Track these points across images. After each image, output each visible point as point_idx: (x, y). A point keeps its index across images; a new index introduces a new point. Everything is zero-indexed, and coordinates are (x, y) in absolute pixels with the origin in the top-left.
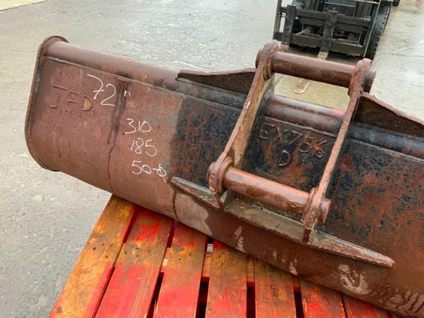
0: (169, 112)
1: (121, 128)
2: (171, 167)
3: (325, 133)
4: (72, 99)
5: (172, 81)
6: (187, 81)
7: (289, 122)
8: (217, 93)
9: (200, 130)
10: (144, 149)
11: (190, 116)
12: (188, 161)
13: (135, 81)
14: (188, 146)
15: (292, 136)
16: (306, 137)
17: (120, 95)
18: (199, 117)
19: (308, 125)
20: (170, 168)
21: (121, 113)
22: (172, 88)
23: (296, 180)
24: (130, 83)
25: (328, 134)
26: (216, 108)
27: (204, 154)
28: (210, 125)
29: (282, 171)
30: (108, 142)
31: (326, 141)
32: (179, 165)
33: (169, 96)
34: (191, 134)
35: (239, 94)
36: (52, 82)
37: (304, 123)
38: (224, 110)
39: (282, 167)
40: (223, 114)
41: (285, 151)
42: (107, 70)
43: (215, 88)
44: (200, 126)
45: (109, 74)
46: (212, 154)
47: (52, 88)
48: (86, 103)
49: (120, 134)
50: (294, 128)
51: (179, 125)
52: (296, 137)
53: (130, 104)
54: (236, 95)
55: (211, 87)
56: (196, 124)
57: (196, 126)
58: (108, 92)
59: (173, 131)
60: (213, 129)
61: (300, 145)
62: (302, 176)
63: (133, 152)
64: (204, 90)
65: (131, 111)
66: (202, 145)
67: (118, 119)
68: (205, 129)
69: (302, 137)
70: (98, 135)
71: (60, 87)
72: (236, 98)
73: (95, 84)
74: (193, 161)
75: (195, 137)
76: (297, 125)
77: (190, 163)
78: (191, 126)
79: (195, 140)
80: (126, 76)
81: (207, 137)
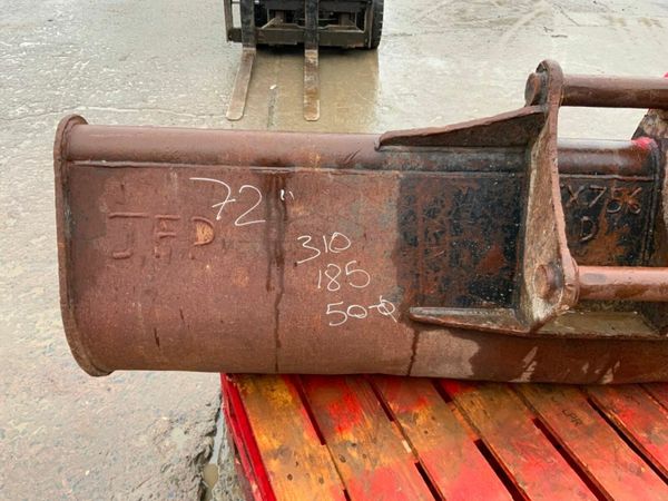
0: (379, 208)
1: (287, 256)
2: (403, 293)
3: (636, 177)
4: (164, 230)
5: (370, 153)
6: (399, 148)
7: (584, 173)
8: (456, 157)
9: (442, 222)
10: (344, 280)
11: (419, 204)
12: (432, 275)
13: (297, 169)
14: (426, 252)
15: (592, 194)
16: (613, 189)
17: (272, 201)
18: (436, 201)
19: (612, 172)
20: (400, 297)
21: (281, 232)
22: (375, 166)
23: (610, 254)
24: (289, 175)
25: (641, 178)
26: (463, 180)
27: (458, 256)
28: (458, 210)
29: (586, 247)
30: (268, 287)
31: (640, 189)
32: (417, 287)
33: (371, 180)
34: (426, 232)
35: (496, 150)
36: (104, 209)
37: (606, 170)
38: (476, 180)
39: (586, 242)
40: (476, 187)
41: (586, 218)
42: (233, 162)
43: (452, 149)
44: (440, 216)
45: (238, 168)
46: (472, 254)
47: (107, 221)
48: (199, 231)
49: (288, 267)
50: (593, 181)
51: (402, 224)
52: (598, 193)
53: (297, 210)
54: (490, 153)
55: (445, 149)
56: (432, 214)
57: (434, 217)
58: (244, 202)
59: (394, 235)
60: (463, 215)
61: (606, 203)
62: (617, 245)
63: (324, 290)
64: (434, 157)
65: (301, 222)
66: (451, 244)
67: (278, 243)
68: (451, 217)
69: (607, 191)
70: (242, 281)
71: (127, 214)
72: (492, 157)
73: (215, 193)
74: (440, 274)
75: (435, 234)
76: (596, 177)
77: (436, 279)
78: (424, 219)
79: (437, 238)
80: (277, 163)
81: (457, 229)
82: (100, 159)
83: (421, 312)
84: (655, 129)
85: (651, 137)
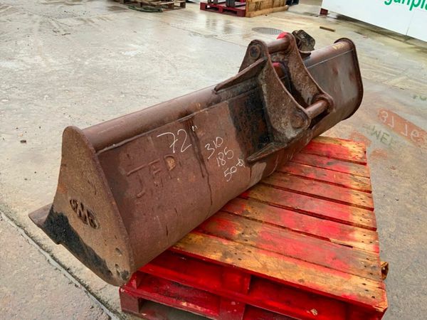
0: (225, 120)
1: (204, 158)
2: (243, 153)
4: (154, 170)
5: (215, 97)
6: (222, 90)
9: (245, 117)
10: (226, 158)
11: (236, 112)
13: (195, 113)
14: (244, 132)
17: (191, 134)
18: (240, 109)
20: (243, 155)
21: (199, 146)
22: (218, 101)
24: (193, 117)
26: (244, 97)
27: (253, 129)
28: (247, 110)
30: (203, 176)
32: (246, 148)
33: (220, 108)
34: (242, 123)
36: (123, 172)
38: (248, 95)
42: (171, 121)
44: (243, 115)
45: (174, 123)
47: (127, 178)
48: (169, 162)
49: (206, 162)
51: (235, 123)
53: (200, 134)
56: (241, 115)
58: (181, 137)
59: (234, 129)
60: (249, 111)
63: (221, 166)
65: (204, 139)
66: (250, 125)
67: (199, 152)
68: (246, 114)
70: (192, 178)
71: (136, 169)
73: (168, 139)
74: (250, 139)
75: (244, 123)
77: (250, 142)
78: (240, 118)
80: (187, 114)
81: (249, 118)
82: (111, 145)
83: (251, 158)
84: (278, 59)
85: (277, 62)
